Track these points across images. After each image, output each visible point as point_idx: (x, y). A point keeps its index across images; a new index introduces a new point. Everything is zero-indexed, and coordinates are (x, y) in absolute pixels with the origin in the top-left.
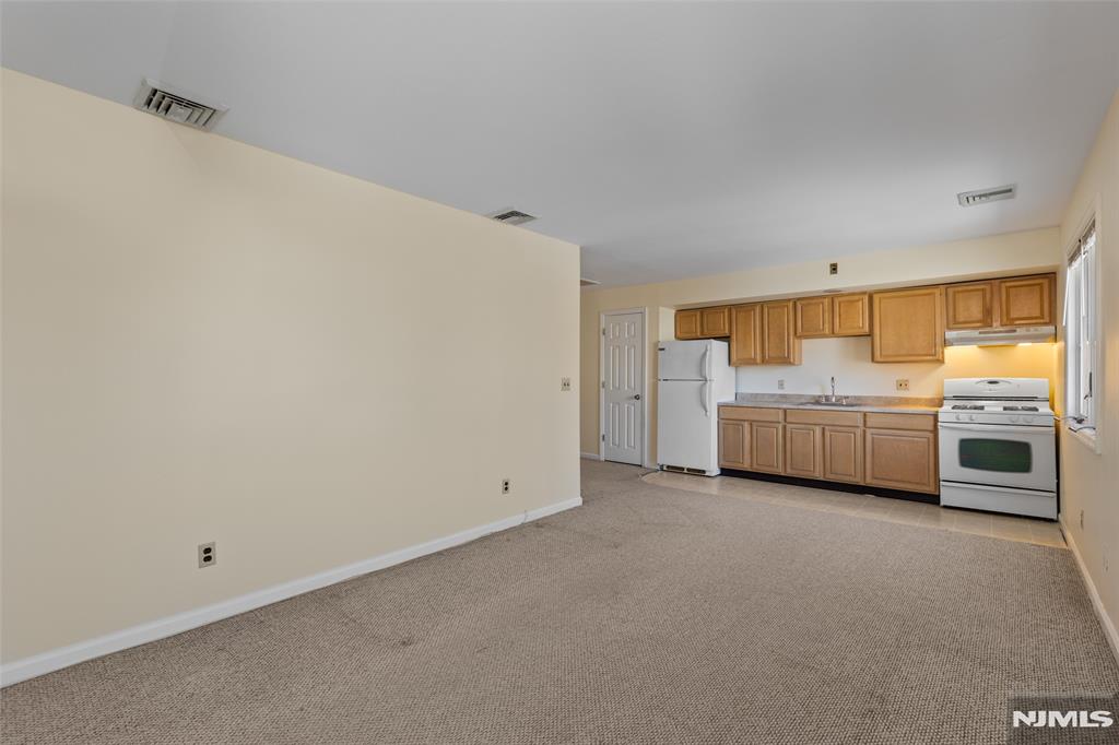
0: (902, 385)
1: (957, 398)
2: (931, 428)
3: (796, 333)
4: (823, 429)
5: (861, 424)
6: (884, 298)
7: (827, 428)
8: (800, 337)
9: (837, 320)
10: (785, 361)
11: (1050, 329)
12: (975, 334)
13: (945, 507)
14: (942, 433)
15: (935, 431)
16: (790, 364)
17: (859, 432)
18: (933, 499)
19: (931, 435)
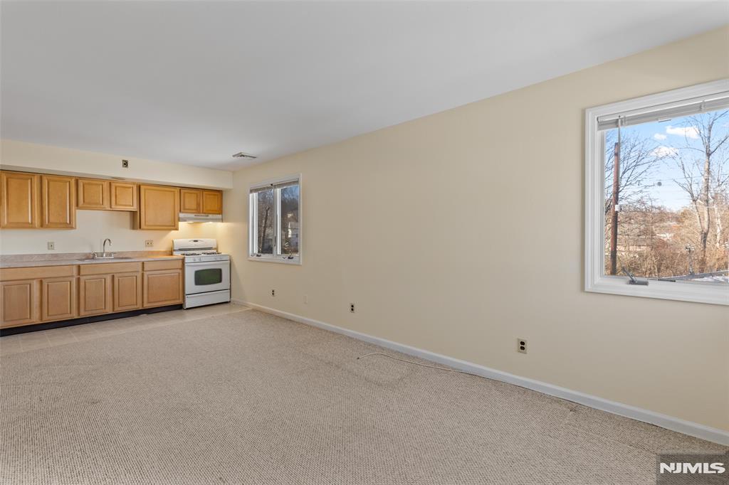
0: (149, 243)
1: (180, 250)
2: (180, 267)
3: (77, 205)
4: (113, 276)
5: (140, 270)
6: (147, 189)
7: (115, 275)
8: (81, 208)
9: (113, 198)
10: (69, 225)
11: (220, 216)
12: (192, 216)
13: (187, 309)
14: (187, 269)
15: (183, 268)
16: (72, 228)
17: (139, 275)
18: (180, 307)
19: (180, 271)
